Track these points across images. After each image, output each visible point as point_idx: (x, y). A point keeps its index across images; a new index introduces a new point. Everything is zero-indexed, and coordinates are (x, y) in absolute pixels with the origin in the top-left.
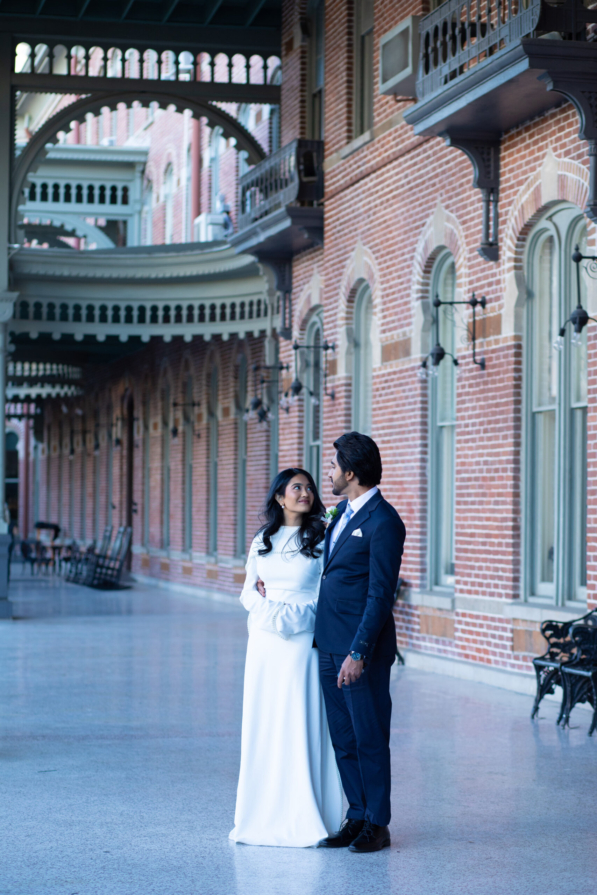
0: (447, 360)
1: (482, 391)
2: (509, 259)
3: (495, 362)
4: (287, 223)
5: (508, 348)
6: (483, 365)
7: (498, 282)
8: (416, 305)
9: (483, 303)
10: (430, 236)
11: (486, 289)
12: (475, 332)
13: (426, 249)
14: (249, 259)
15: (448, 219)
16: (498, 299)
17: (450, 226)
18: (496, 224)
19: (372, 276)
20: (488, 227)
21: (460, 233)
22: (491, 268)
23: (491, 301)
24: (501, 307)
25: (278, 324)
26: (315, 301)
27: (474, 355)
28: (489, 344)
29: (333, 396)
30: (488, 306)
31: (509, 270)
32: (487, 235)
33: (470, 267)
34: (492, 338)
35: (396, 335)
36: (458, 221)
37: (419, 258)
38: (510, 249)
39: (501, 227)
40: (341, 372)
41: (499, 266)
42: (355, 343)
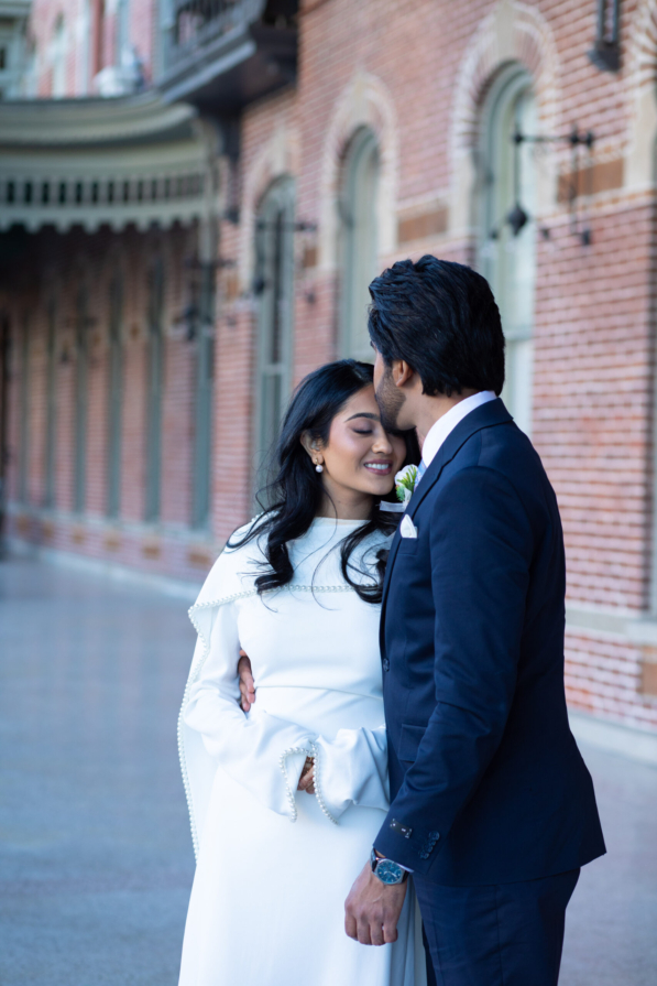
0: (530, 232)
1: (584, 281)
2: (644, 67)
3: (611, 232)
4: (246, 50)
5: (640, 209)
6: (587, 239)
7: (620, 105)
8: (459, 156)
9: (589, 141)
10: (488, 46)
11: (596, 119)
12: (573, 187)
13: (478, 69)
14: (182, 113)
15: (523, 17)
16: (617, 132)
17: (524, 27)
18: (618, 12)
19: (379, 119)
20: (603, 17)
21: (544, 35)
22: (604, 84)
23: (604, 136)
24: (624, 144)
25: (221, 203)
26: (278, 167)
27: (576, 222)
28: (599, 205)
29: (311, 299)
30: (599, 145)
31: (643, 83)
32: (603, 30)
33: (565, 87)
34: (605, 196)
35: (423, 203)
36: (540, 18)
37: (466, 83)
38: (644, 50)
39: (626, 17)
40: (326, 264)
41: (620, 77)
42: (348, 220)
